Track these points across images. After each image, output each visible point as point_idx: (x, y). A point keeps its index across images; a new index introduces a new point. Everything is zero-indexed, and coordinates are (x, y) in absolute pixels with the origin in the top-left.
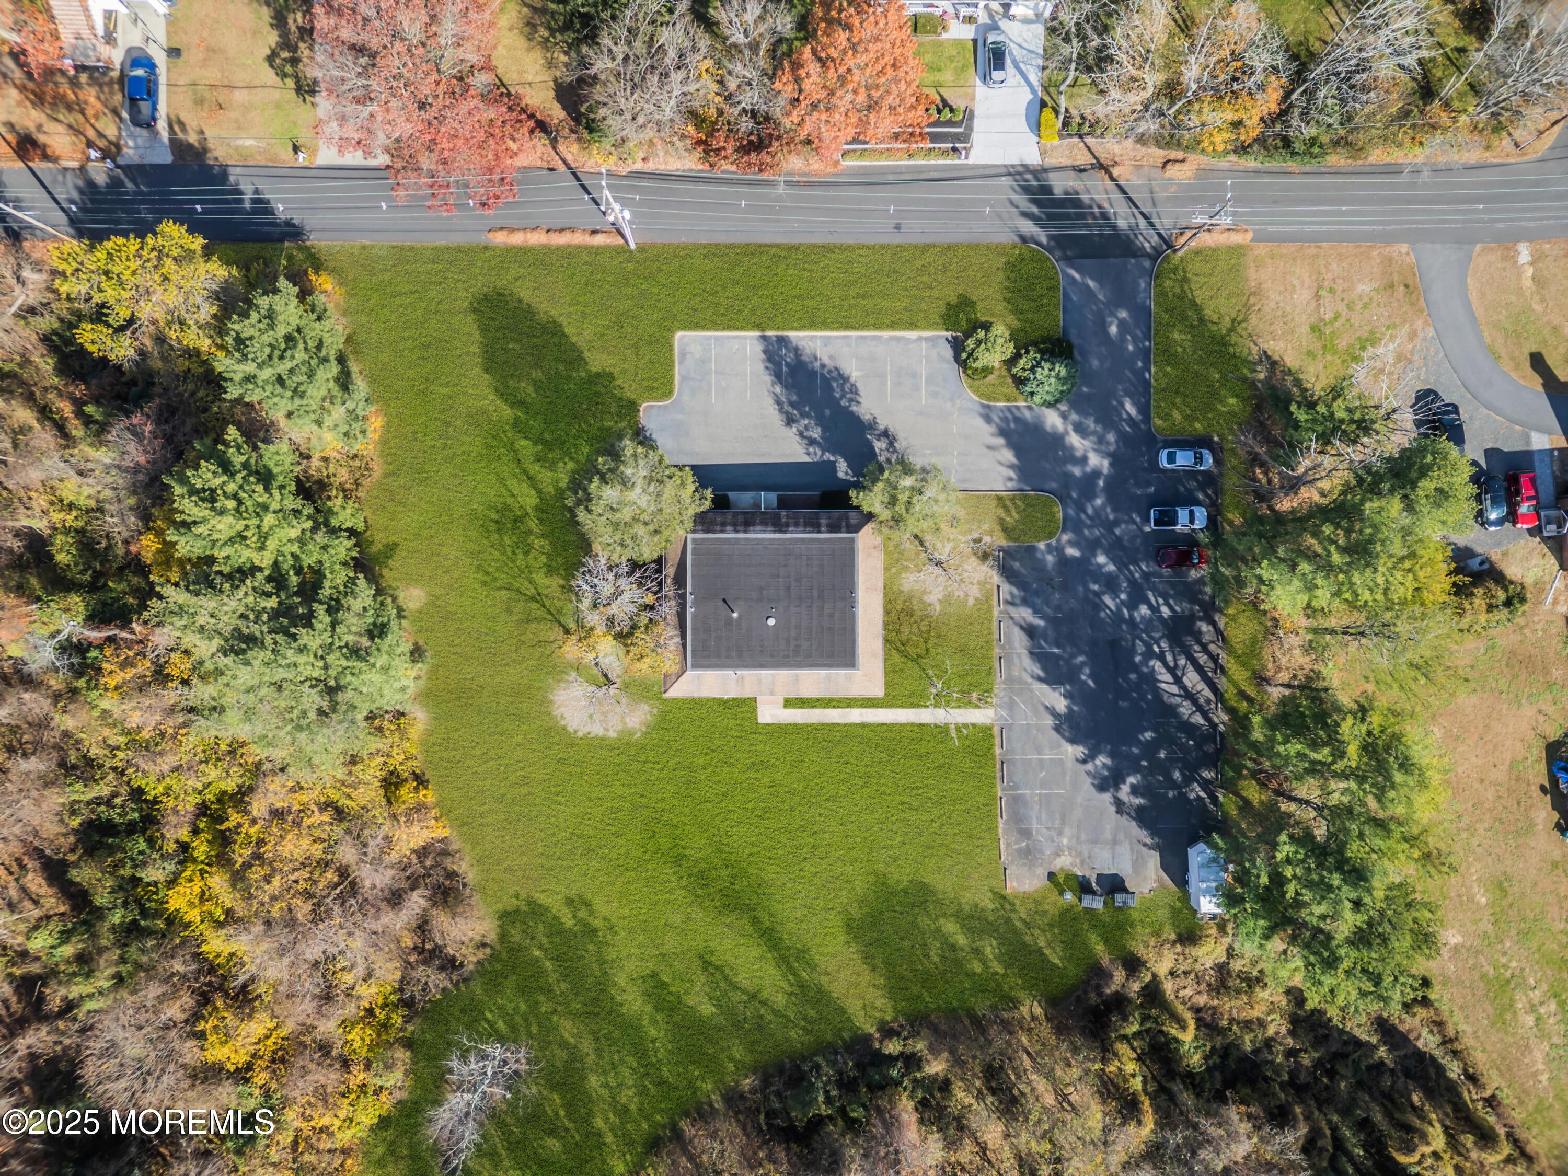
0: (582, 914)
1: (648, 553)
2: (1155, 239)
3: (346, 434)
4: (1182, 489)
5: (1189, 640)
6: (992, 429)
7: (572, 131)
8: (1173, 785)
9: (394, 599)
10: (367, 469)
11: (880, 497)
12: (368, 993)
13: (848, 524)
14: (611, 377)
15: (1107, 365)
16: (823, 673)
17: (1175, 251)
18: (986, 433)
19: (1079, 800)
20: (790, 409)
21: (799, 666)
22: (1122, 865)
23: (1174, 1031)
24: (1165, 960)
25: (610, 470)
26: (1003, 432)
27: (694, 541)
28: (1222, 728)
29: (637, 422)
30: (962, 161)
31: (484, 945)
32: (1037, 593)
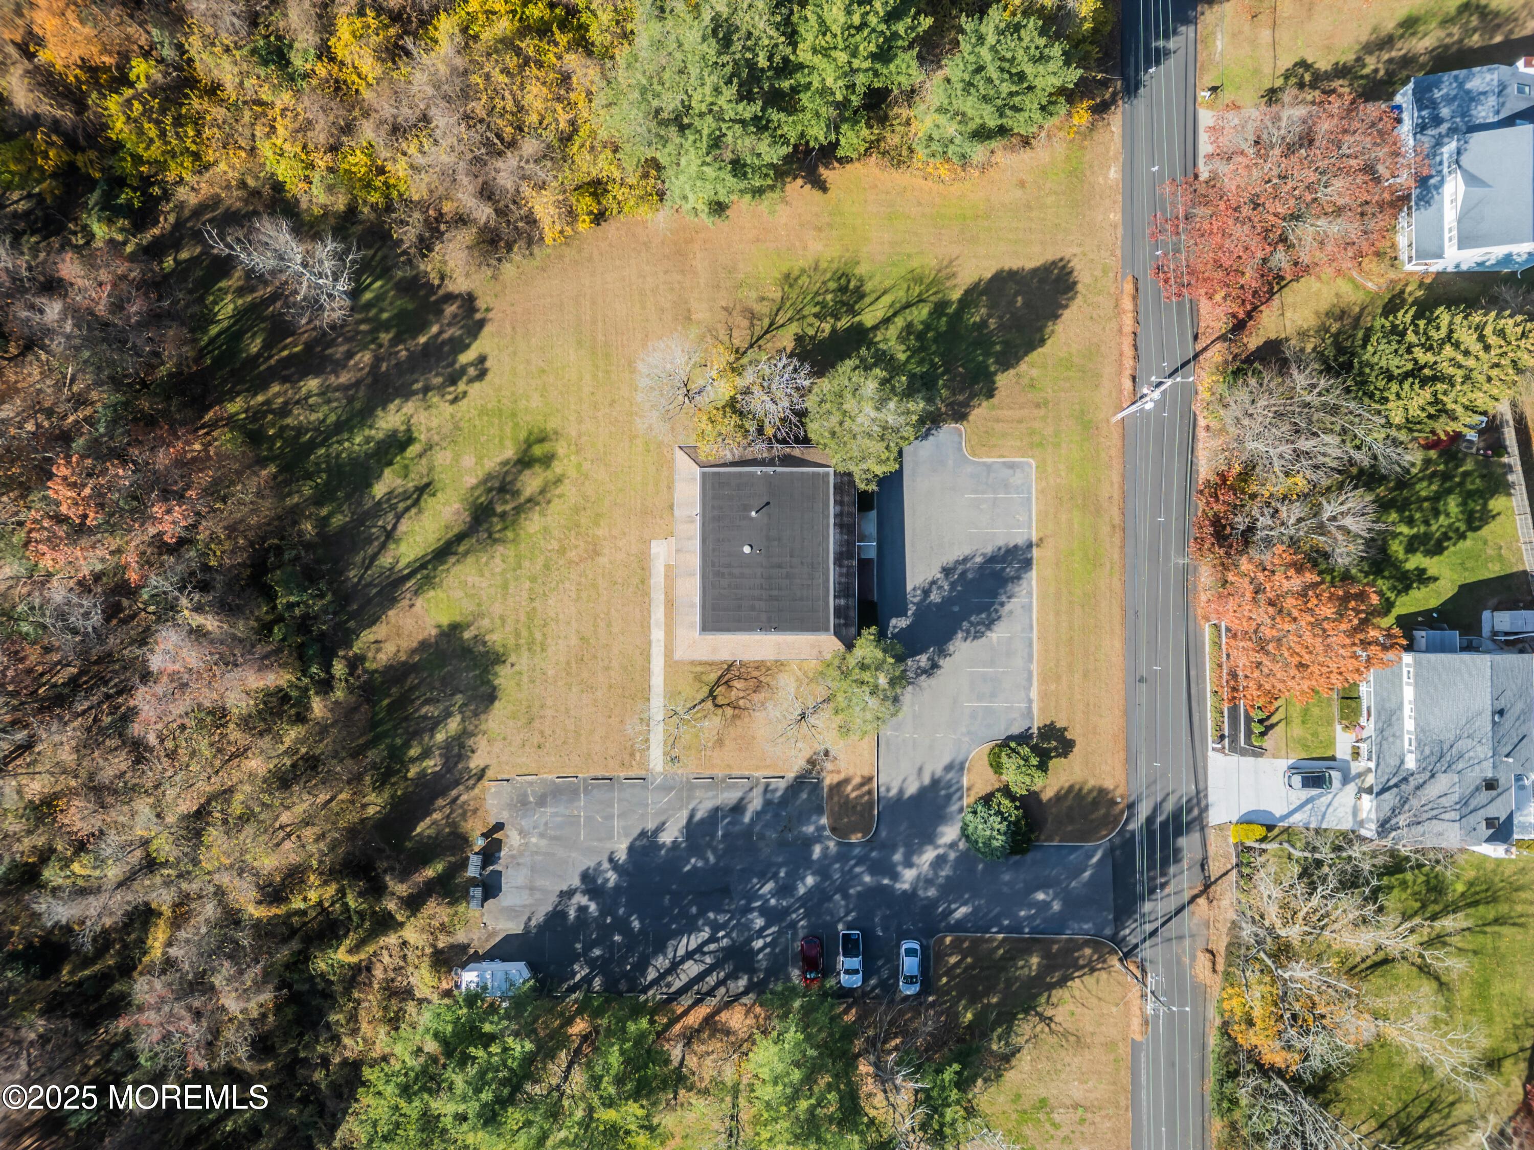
0: (472, 371)
1: (815, 429)
2: (1133, 940)
3: (930, 138)
4: (880, 963)
5: (728, 968)
6: (939, 772)
7: (1235, 357)
8: (588, 948)
9: (772, 188)
10: (899, 162)
11: (869, 655)
12: (399, 169)
13: (844, 625)
14: (990, 394)
15: (1005, 889)
16: (697, 599)
17: (1121, 960)
18: (935, 766)
19: (573, 855)
20: (959, 571)
21: (704, 577)
22: (511, 895)
23: (348, 943)
24: (416, 935)
25: (893, 387)
26: (935, 782)
27: (827, 475)
28: (642, 998)
29: (945, 421)
30: (1210, 745)
31: (442, 278)
32: (777, 815)
